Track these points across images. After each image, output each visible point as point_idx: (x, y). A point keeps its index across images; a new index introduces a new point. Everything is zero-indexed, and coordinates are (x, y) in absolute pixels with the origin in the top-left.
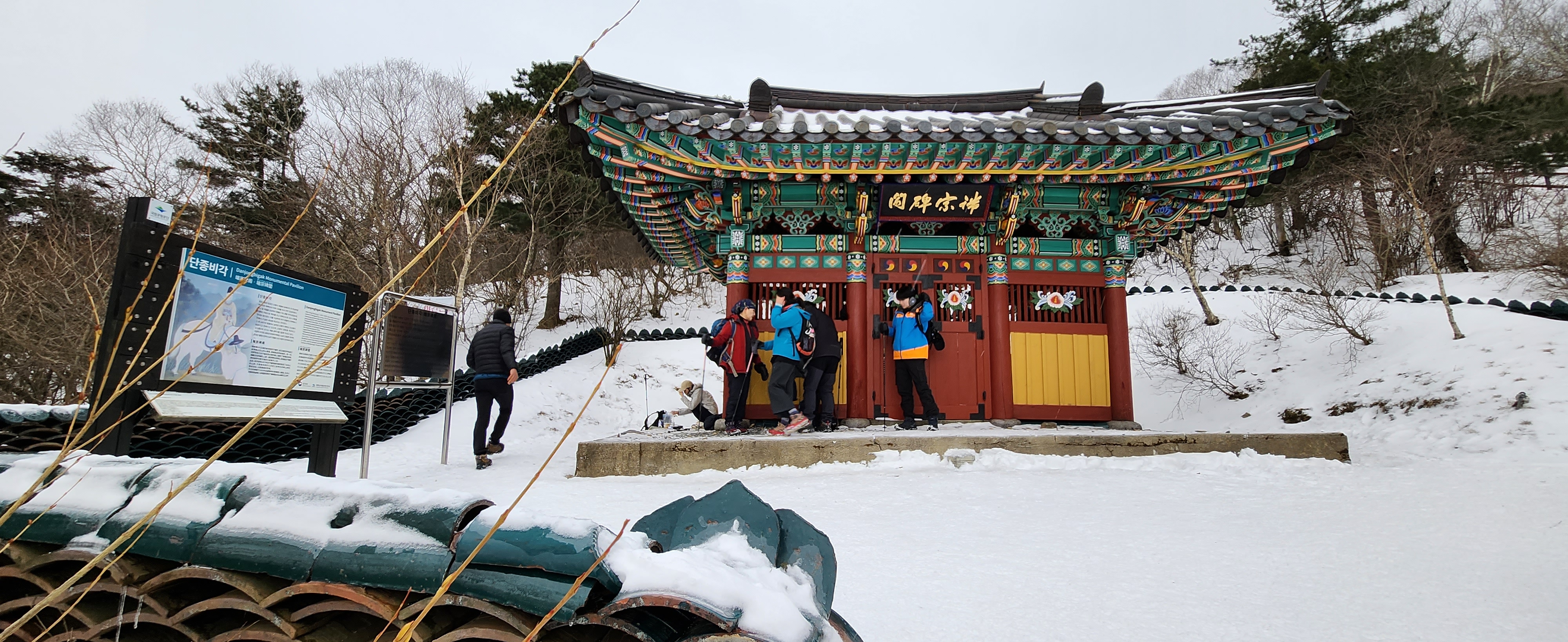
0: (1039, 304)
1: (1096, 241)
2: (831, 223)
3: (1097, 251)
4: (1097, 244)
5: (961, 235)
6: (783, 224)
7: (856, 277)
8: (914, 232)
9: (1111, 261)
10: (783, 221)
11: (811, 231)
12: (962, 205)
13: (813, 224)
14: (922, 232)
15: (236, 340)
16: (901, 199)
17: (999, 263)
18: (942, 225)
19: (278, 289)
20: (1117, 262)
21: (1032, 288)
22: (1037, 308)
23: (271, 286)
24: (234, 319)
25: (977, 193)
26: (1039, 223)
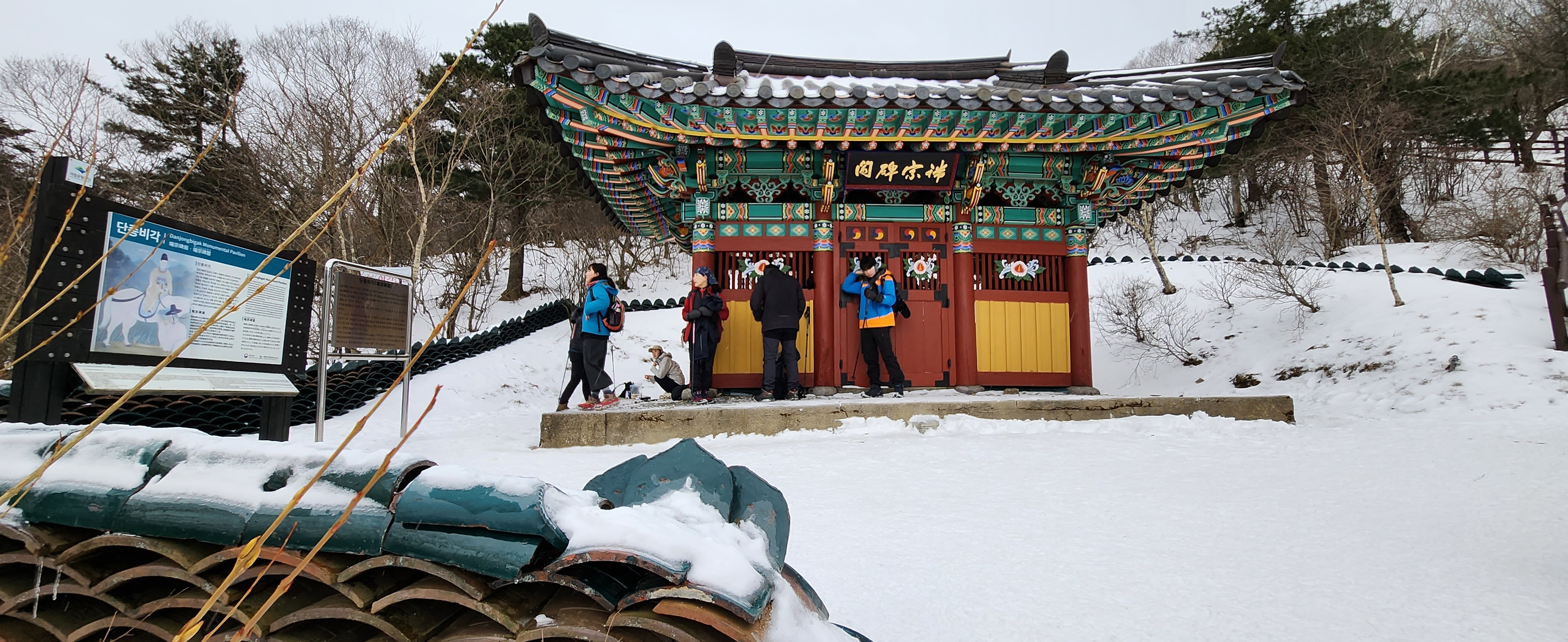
0: (1003, 273)
1: (1058, 211)
2: (797, 192)
3: (1060, 220)
4: (1060, 214)
5: (927, 204)
6: (749, 193)
7: (823, 246)
8: (881, 200)
9: (1073, 230)
10: (748, 189)
11: (777, 199)
12: (928, 174)
13: (780, 192)
14: (889, 200)
15: (173, 310)
16: (868, 167)
17: (964, 233)
18: (908, 194)
19: (216, 257)
20: (1079, 231)
21: (996, 257)
22: (1001, 277)
23: (209, 253)
24: (170, 288)
25: (943, 161)
26: (1004, 192)
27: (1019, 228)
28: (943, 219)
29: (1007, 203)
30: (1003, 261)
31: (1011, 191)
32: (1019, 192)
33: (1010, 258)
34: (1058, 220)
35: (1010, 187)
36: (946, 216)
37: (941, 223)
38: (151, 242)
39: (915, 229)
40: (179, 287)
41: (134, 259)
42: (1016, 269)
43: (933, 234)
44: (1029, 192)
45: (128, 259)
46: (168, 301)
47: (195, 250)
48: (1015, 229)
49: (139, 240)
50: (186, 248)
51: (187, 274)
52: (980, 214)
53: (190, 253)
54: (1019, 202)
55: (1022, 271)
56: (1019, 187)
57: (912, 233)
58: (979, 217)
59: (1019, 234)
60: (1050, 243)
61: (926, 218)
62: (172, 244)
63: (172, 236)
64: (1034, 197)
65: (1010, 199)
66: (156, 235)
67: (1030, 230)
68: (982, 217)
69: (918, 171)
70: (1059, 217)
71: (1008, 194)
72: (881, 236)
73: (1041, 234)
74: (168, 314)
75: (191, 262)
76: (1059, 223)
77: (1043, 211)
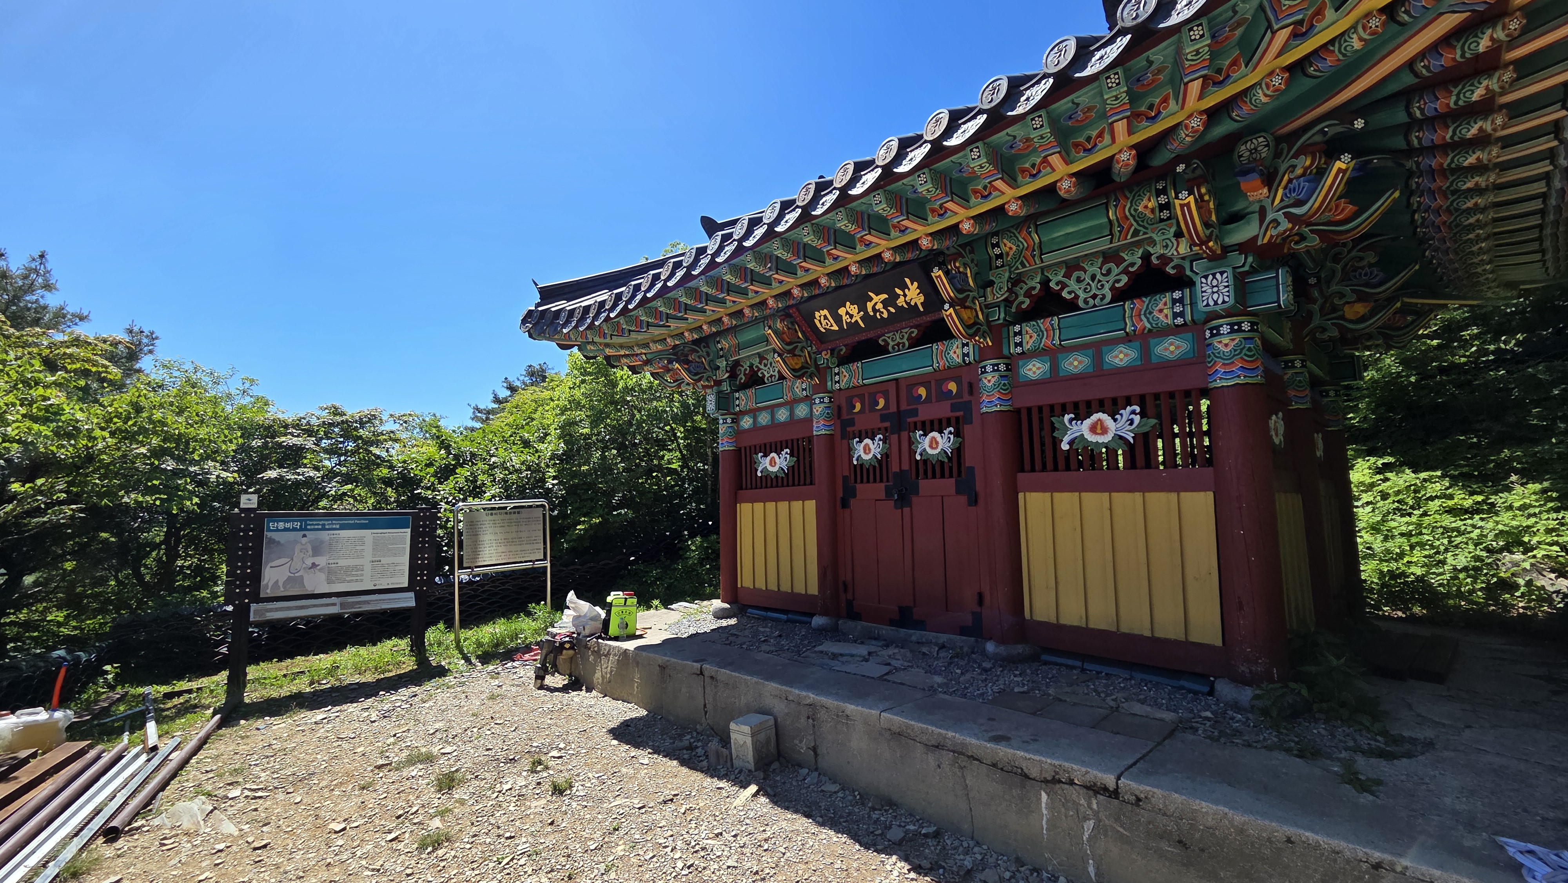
0: (1066, 439)
5: (936, 341)
7: (819, 429)
9: (1211, 329)
10: (759, 369)
12: (901, 302)
14: (893, 348)
15: (314, 565)
17: (989, 379)
18: (916, 331)
20: (1225, 329)
22: (1065, 446)
23: (338, 526)
24: (310, 552)
25: (907, 280)
26: (1064, 286)
27: (1097, 349)
28: (960, 360)
29: (1072, 306)
30: (1067, 417)
31: (1079, 280)
32: (1093, 278)
33: (1082, 411)
34: (1175, 315)
35: (1075, 274)
36: (964, 355)
37: (959, 366)
38: (295, 529)
39: (926, 384)
40: (317, 551)
41: (282, 541)
42: (1093, 429)
43: (952, 386)
44: (1116, 270)
45: (279, 542)
46: (309, 562)
47: (327, 527)
48: (1090, 352)
49: (286, 530)
50: (320, 527)
51: (322, 542)
52: (1018, 339)
53: (324, 529)
54: (1094, 297)
55: (1105, 431)
56: (1094, 269)
57: (922, 391)
58: (1016, 345)
59: (1098, 359)
60: (1169, 366)
61: (936, 365)
62: (309, 527)
63: (308, 522)
64: (1125, 279)
65: (1077, 297)
66: (297, 525)
67: (1121, 348)
68: (1020, 344)
69: (885, 303)
70: (1178, 309)
71: (1073, 289)
72: (882, 403)
73: (1145, 352)
74: (310, 568)
75: (325, 535)
76: (1179, 321)
77: (1142, 304)
